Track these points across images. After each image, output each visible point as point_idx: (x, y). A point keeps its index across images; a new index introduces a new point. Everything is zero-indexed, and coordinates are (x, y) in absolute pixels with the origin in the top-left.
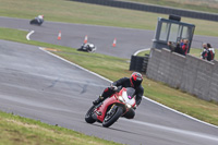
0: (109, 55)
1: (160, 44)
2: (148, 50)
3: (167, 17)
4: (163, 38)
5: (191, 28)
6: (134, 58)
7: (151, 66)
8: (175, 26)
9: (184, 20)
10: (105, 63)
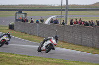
1: (17, 20)
2: (13, 22)
3: (18, 12)
4: (17, 18)
5: (25, 14)
6: (10, 25)
8: (21, 14)
9: (23, 12)
10: (1, 28)
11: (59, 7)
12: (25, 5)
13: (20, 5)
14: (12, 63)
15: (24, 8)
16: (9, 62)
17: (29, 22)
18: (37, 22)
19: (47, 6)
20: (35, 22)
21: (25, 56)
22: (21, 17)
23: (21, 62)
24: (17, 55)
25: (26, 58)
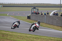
0: (23, 16)
1: (32, 13)
2: (30, 14)
3: (33, 8)
4: (33, 12)
5: (38, 9)
6: (28, 16)
7: (31, 17)
8: (35, 9)
9: (36, 8)
10: (23, 18)
11: (59, 5)
12: (38, 4)
13: (34, 4)
14: (29, 40)
15: (37, 5)
16: (27, 39)
17: (40, 14)
18: (45, 14)
19: (51, 4)
20: (43, 14)
21: (37, 35)
22: (35, 11)
23: (35, 40)
24: (32, 35)
25: (38, 37)
